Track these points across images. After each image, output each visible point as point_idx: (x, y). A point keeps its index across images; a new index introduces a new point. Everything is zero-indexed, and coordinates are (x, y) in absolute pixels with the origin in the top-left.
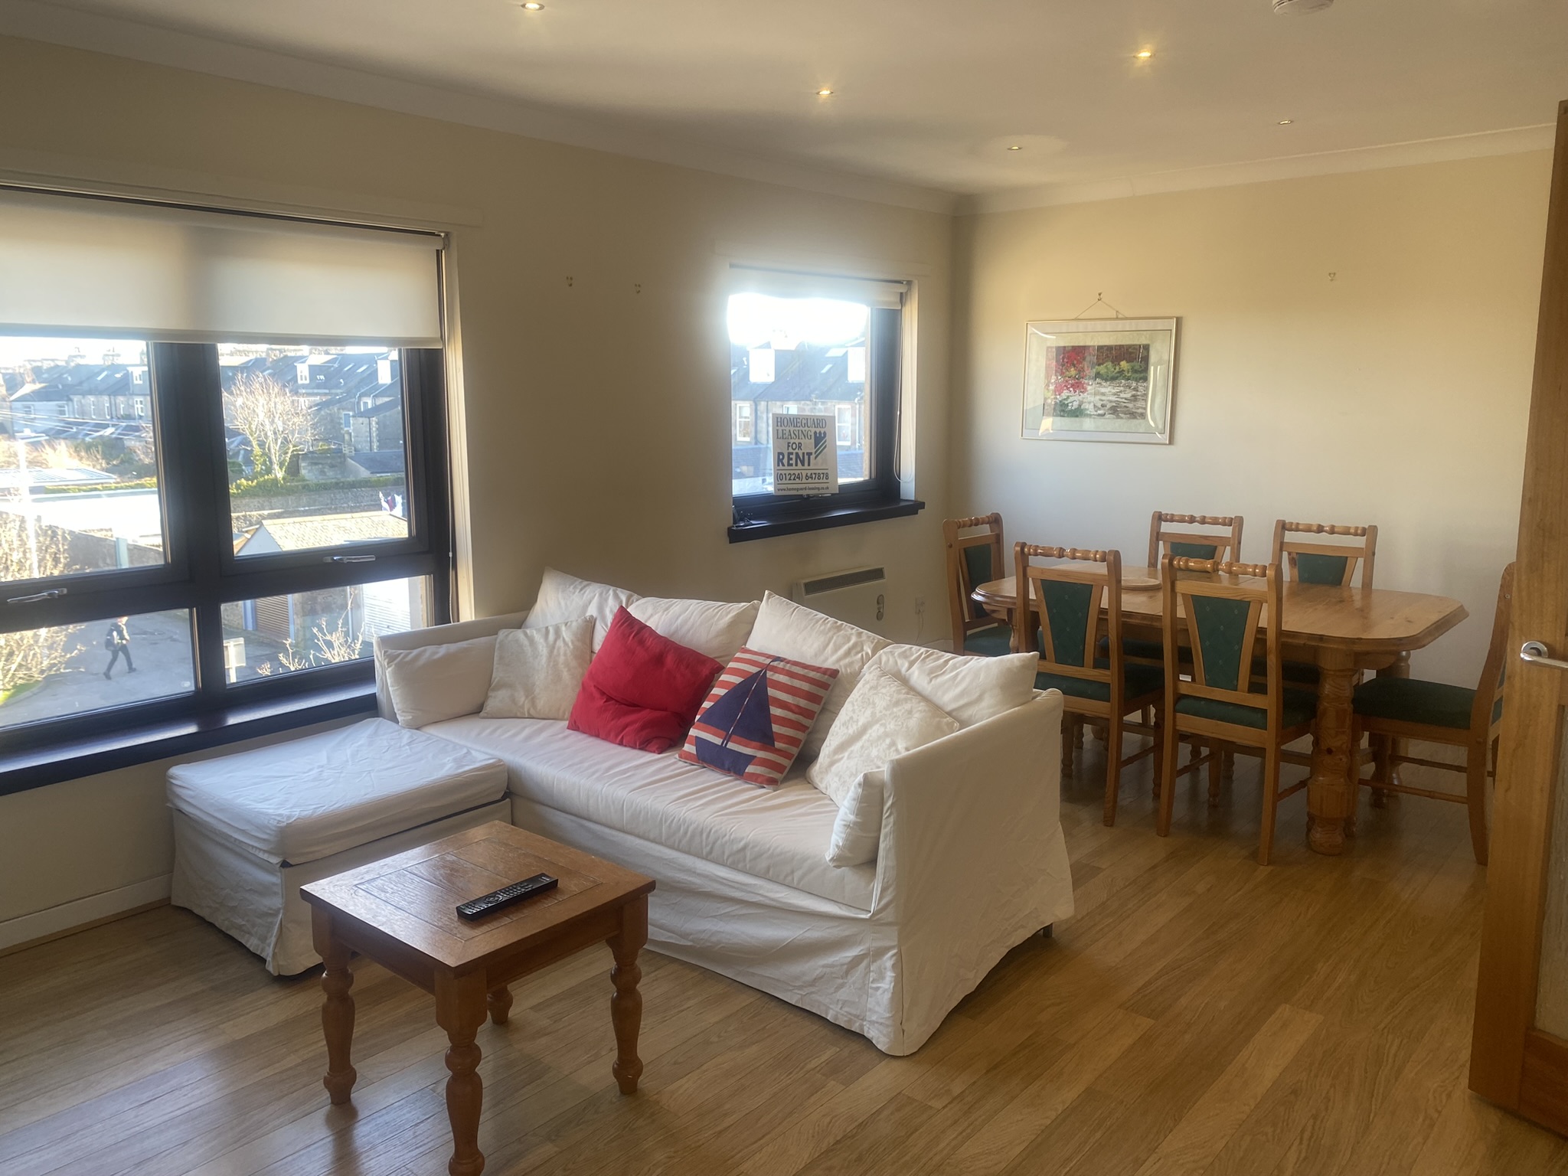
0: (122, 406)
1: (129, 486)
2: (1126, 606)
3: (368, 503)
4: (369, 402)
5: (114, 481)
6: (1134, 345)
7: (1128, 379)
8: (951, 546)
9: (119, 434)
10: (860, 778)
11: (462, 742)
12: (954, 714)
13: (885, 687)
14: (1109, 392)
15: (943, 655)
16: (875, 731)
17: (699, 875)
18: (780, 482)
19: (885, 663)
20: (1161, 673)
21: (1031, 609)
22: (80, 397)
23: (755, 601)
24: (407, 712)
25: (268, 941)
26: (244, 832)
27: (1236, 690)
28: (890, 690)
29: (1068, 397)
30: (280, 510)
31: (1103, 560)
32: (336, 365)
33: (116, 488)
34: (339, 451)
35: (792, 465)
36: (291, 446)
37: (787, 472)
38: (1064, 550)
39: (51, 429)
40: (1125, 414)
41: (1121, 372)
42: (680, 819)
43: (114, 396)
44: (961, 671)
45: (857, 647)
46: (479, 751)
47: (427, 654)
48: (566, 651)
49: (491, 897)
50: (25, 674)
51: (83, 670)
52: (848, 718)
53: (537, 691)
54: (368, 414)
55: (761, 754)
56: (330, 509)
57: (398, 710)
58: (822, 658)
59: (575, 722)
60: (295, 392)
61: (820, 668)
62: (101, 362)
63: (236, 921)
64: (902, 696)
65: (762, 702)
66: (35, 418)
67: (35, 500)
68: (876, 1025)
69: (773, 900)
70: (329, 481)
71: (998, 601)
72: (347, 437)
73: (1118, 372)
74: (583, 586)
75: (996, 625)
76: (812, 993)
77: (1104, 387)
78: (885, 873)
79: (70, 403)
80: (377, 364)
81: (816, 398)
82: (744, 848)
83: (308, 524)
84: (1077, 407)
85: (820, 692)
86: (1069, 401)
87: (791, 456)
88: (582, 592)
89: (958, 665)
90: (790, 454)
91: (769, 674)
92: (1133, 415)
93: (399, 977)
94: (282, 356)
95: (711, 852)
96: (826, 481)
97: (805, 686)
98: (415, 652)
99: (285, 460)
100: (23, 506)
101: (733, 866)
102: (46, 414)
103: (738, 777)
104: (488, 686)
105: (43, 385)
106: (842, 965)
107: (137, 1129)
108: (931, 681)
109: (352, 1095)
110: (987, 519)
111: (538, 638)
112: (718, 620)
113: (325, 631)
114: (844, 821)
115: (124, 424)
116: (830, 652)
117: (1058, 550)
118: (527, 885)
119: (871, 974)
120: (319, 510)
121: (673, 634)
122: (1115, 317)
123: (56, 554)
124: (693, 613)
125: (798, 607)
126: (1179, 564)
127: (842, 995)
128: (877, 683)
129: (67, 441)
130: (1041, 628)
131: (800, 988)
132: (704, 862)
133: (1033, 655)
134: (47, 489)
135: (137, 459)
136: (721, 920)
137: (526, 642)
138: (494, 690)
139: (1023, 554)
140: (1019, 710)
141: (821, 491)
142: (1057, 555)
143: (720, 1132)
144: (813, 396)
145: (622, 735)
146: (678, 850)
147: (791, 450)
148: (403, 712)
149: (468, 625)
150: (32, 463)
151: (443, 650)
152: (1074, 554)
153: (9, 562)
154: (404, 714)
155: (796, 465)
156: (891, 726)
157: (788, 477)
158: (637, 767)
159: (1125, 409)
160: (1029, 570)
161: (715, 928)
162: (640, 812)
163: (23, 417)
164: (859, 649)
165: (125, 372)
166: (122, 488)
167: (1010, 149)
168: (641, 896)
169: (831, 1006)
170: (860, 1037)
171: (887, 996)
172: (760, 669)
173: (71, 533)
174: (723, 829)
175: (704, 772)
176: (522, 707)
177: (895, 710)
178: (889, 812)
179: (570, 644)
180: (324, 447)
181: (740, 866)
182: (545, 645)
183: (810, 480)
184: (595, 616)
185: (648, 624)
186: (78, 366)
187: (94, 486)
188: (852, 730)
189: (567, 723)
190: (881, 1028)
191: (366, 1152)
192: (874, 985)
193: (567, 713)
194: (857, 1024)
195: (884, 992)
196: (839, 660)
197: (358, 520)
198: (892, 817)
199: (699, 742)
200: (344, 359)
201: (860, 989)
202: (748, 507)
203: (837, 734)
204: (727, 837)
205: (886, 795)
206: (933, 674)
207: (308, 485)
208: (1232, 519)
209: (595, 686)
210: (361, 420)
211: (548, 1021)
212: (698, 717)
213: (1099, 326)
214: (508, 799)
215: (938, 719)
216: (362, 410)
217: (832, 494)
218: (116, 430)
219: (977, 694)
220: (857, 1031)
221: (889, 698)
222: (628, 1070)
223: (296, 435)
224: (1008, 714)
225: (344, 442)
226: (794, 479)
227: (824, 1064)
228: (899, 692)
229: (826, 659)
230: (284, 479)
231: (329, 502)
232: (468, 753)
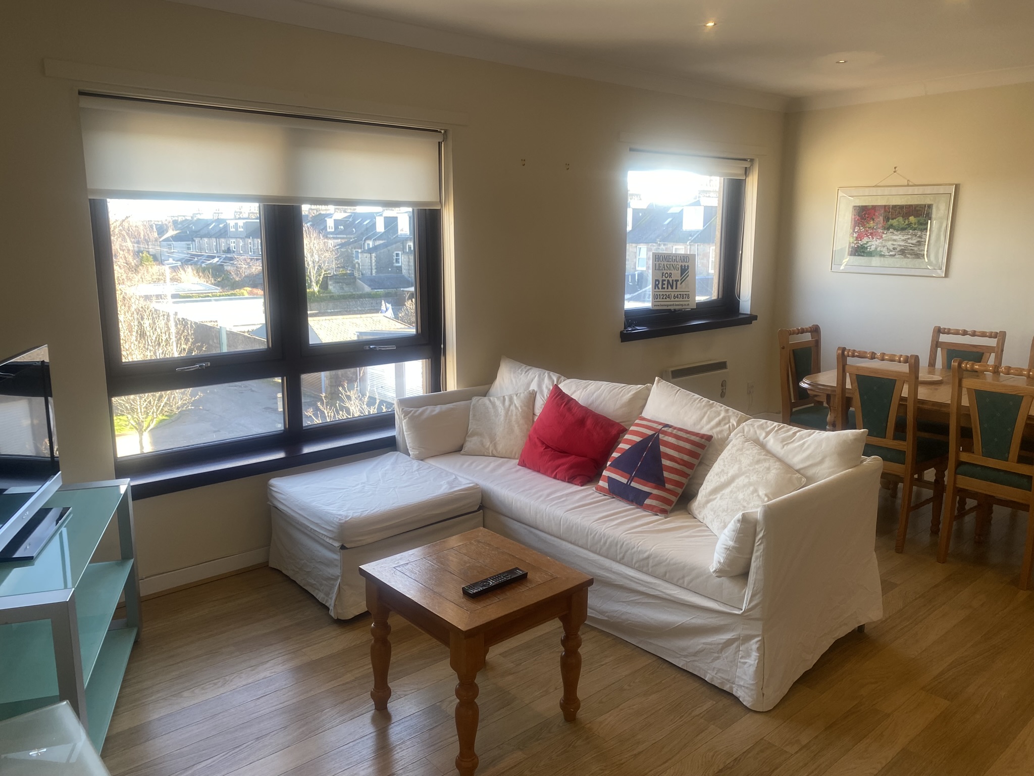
0: (223, 244)
1: (227, 295)
2: (920, 396)
3: (370, 308)
4: (371, 243)
5: (219, 291)
6: (920, 205)
7: (915, 230)
8: (783, 348)
9: (221, 262)
10: (739, 515)
11: (451, 471)
12: (802, 471)
13: (748, 450)
14: (898, 239)
15: (791, 429)
16: (741, 481)
17: (614, 573)
18: (656, 300)
19: (747, 433)
20: (946, 445)
21: (846, 396)
22: (200, 239)
23: (648, 384)
24: (415, 449)
25: (330, 596)
26: (317, 525)
27: (1007, 461)
28: (753, 452)
29: (867, 242)
30: (316, 312)
31: (906, 361)
32: (351, 220)
33: (220, 296)
34: (352, 274)
35: (664, 288)
36: (323, 271)
37: (661, 293)
38: (875, 354)
39: (183, 259)
40: (911, 255)
41: (909, 225)
42: (601, 534)
43: (219, 238)
44: (807, 441)
45: (726, 420)
46: (463, 477)
47: (428, 412)
48: (517, 413)
49: (485, 582)
50: (169, 409)
51: (201, 408)
52: (720, 470)
53: (498, 439)
54: (370, 251)
55: (655, 492)
56: (346, 311)
57: (410, 447)
58: (699, 427)
59: (524, 461)
60: (326, 237)
61: (699, 434)
62: (211, 218)
63: (310, 581)
64: (762, 457)
65: (656, 455)
66: (174, 252)
67: (174, 303)
68: (743, 688)
69: (668, 595)
70: (346, 294)
71: (820, 388)
72: (357, 266)
73: (907, 225)
74: (527, 369)
75: (813, 405)
76: (694, 661)
77: (896, 235)
78: (754, 584)
79: (193, 243)
80: (375, 219)
81: (660, 242)
82: (648, 558)
83: (334, 321)
84: (874, 249)
85: (699, 450)
86: (868, 245)
87: (664, 282)
88: (527, 373)
89: (804, 436)
90: (663, 281)
91: (661, 436)
92: (919, 256)
93: (413, 625)
94: (318, 213)
95: (623, 558)
96: (688, 300)
97: (687, 446)
98: (421, 410)
99: (319, 280)
100: (167, 306)
101: (639, 569)
102: (179, 249)
103: (639, 506)
104: (466, 434)
105: (178, 231)
106: (719, 644)
107: (256, 714)
108: (783, 446)
109: (388, 704)
110: (809, 329)
111: (498, 403)
112: (622, 396)
113: (346, 389)
114: (725, 545)
115: (224, 256)
116: (705, 423)
117: (871, 354)
118: (507, 575)
119: (740, 652)
120: (340, 312)
121: (591, 404)
122: (906, 184)
123: (187, 336)
124: (604, 391)
125: (680, 389)
126: (966, 367)
127: (718, 664)
128: (742, 447)
129: (192, 266)
130: (852, 409)
131: (686, 656)
132: (618, 564)
133: (863, 432)
134: (180, 295)
135: (232, 277)
136: (629, 605)
137: (490, 406)
138: (469, 436)
139: (843, 355)
140: (852, 471)
141: (684, 307)
142: (870, 358)
143: (635, 755)
144: (658, 240)
145: (556, 471)
146: (599, 554)
147: (664, 278)
148: (413, 449)
149: (453, 393)
150: (173, 279)
151: (438, 409)
152: (883, 357)
153: (160, 340)
154: (414, 450)
155: (668, 288)
156: (754, 478)
157: (661, 297)
158: (567, 495)
159: (911, 252)
160: (847, 367)
161: (624, 610)
162: (573, 526)
163: (167, 251)
164: (727, 421)
165: (225, 223)
166: (223, 296)
167: (838, 62)
168: (584, 589)
169: (709, 672)
170: (729, 695)
171: (752, 670)
172: (654, 432)
173: (195, 323)
174: (632, 543)
175: (613, 501)
176: (488, 449)
177: (757, 466)
178: (760, 541)
179: (519, 408)
180: (343, 272)
181: (645, 569)
182: (503, 409)
183: (676, 299)
184: (536, 390)
185: (573, 397)
186: (198, 220)
187: (207, 294)
188: (723, 479)
189: (518, 461)
190: (747, 691)
191: (399, 745)
192: (743, 660)
193: (517, 455)
194: (728, 686)
195: (750, 666)
196: (712, 428)
197: (365, 319)
198: (762, 545)
199: (610, 480)
200: (355, 216)
201: (731, 662)
202: (634, 318)
203: (712, 481)
204: (635, 549)
205: (758, 530)
206: (785, 442)
207: (333, 296)
208: (997, 333)
209: (538, 438)
210: (365, 255)
211: (512, 664)
212: (609, 463)
213: (894, 191)
214: (481, 511)
215: (789, 475)
216: (366, 249)
217: (692, 309)
218: (220, 259)
219: (820, 458)
220: (728, 691)
221: (752, 458)
222: (570, 704)
223: (326, 264)
224: (845, 474)
225: (355, 269)
226: (666, 298)
227: (705, 713)
228: (759, 454)
229: (702, 428)
230: (319, 292)
231: (346, 307)
232: (456, 478)
